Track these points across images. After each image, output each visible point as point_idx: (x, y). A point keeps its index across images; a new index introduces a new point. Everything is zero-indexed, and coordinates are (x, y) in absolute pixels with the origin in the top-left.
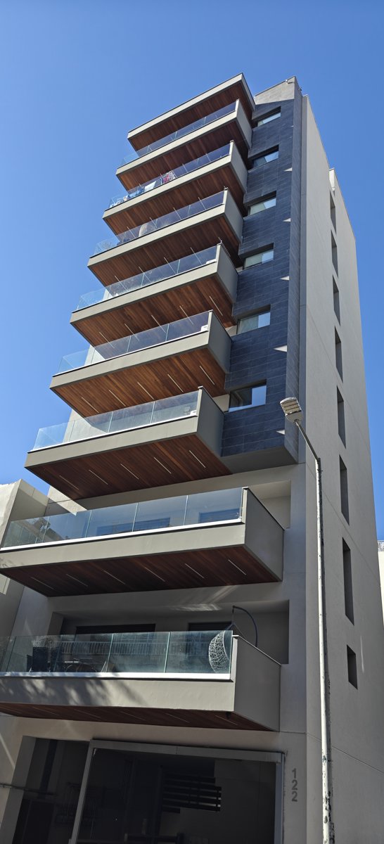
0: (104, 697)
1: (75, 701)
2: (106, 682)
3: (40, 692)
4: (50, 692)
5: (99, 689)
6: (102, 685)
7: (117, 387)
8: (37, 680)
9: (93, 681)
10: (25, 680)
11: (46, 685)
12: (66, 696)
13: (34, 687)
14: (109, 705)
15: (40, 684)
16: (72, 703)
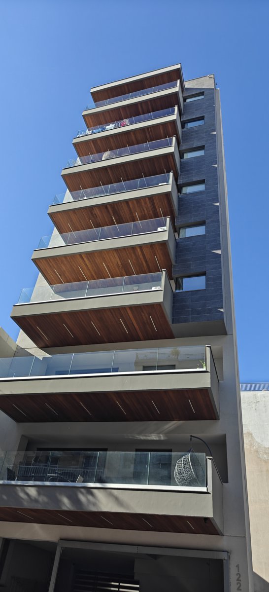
0: (94, 504)
1: (67, 507)
2: (95, 491)
3: (33, 498)
4: (42, 499)
5: (90, 497)
6: (92, 494)
7: (86, 264)
8: (30, 488)
9: (83, 490)
10: (18, 488)
11: (39, 493)
12: (58, 502)
13: (27, 494)
14: (100, 510)
15: (33, 492)
16: (64, 508)
